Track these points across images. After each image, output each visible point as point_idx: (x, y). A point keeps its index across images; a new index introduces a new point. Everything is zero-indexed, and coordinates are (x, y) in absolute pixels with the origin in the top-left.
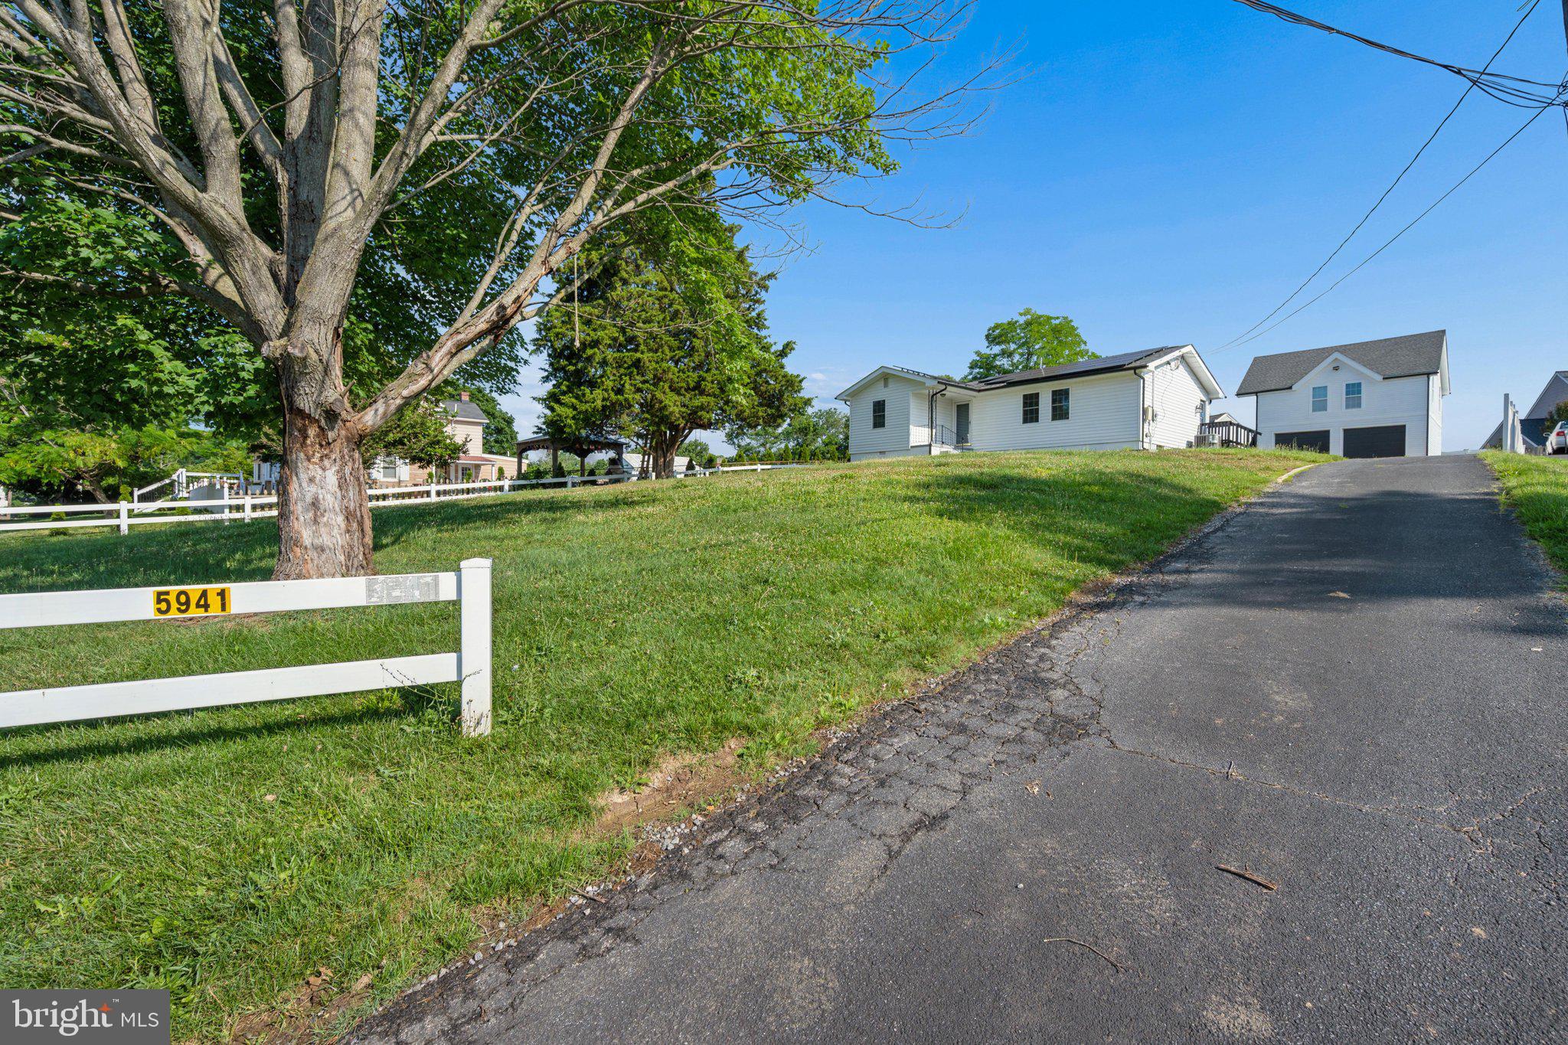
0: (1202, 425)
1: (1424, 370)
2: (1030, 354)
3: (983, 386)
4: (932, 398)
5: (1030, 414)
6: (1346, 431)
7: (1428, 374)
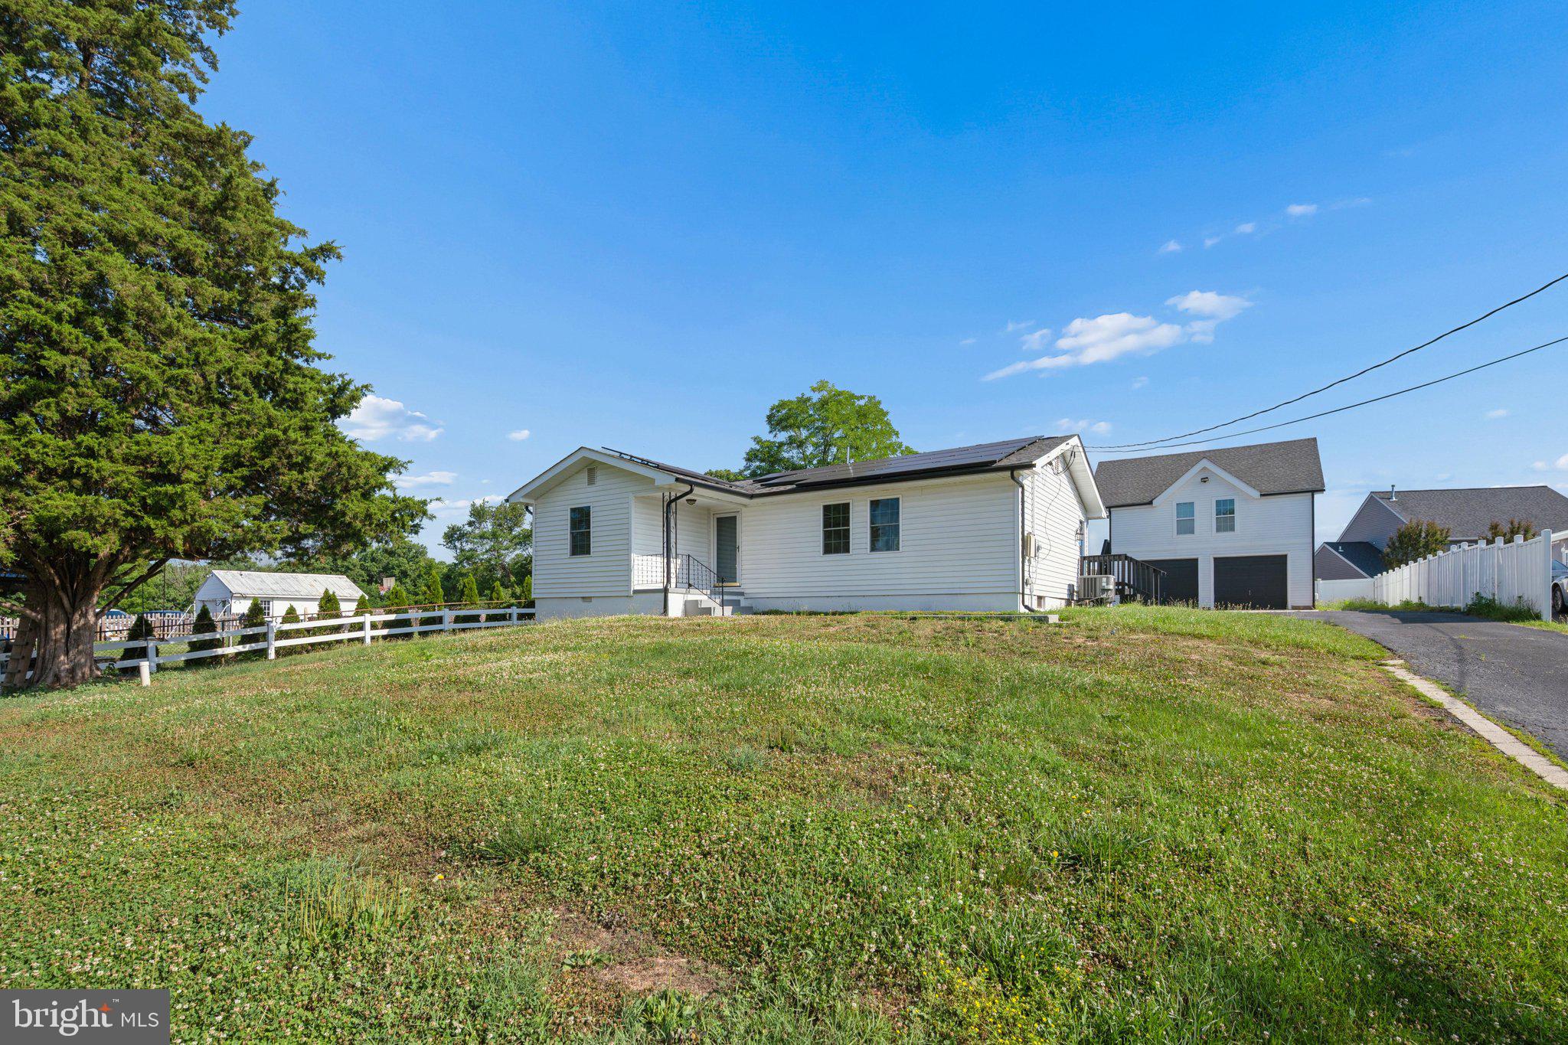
0: (1083, 558)
1: (1307, 487)
2: (828, 445)
3: (758, 489)
4: (669, 505)
5: (836, 539)
6: (1216, 559)
7: (1313, 492)
